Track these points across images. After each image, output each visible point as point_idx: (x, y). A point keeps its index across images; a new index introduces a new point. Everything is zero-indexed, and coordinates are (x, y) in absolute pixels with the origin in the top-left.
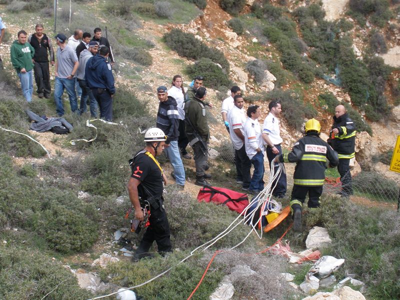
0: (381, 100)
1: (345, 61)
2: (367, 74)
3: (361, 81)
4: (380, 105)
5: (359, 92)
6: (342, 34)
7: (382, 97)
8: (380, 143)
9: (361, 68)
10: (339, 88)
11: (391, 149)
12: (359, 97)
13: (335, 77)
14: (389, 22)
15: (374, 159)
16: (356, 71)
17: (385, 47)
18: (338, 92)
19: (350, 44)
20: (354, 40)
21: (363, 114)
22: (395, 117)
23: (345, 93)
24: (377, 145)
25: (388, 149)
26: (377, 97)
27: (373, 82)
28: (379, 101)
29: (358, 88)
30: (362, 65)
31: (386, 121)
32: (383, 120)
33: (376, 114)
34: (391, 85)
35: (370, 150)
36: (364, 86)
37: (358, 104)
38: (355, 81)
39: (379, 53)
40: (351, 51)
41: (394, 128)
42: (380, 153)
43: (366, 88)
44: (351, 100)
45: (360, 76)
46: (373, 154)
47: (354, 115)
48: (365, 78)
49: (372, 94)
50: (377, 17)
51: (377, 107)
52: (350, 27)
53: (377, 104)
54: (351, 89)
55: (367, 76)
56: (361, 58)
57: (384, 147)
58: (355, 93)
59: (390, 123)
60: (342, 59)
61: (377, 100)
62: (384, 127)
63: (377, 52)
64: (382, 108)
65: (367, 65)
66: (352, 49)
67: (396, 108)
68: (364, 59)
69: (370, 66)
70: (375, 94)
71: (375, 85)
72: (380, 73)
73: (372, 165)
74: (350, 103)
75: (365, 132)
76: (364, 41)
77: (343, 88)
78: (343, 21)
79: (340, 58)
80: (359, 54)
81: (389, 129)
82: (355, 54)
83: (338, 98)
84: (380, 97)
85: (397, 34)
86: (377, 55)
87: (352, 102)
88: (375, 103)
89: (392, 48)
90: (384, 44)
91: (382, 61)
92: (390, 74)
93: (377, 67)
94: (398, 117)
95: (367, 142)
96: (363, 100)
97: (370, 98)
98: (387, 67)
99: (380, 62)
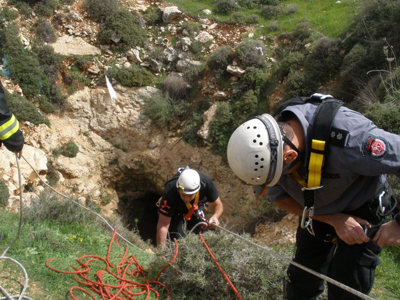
0: (55, 89)
1: (13, 50)
2: (38, 63)
3: (32, 71)
4: (54, 95)
5: (31, 83)
6: (7, 23)
7: (56, 87)
8: (60, 134)
9: (31, 57)
10: (9, 79)
11: (70, 140)
12: (31, 88)
13: (3, 68)
14: (56, 11)
15: (55, 153)
16: (26, 60)
17: (54, 36)
18: (8, 83)
19: (17, 33)
20: (20, 29)
21: (37, 105)
22: (71, 106)
23: (15, 84)
24: (57, 138)
25: (67, 140)
26: (51, 87)
27: (45, 71)
28: (53, 91)
29: (29, 78)
30: (32, 54)
31: (62, 112)
33: (51, 104)
34: (63, 74)
35: (49, 143)
36: (36, 76)
37: (31, 95)
38: (25, 71)
39: (47, 42)
40: (18, 40)
41: (71, 117)
42: (61, 145)
43: (38, 78)
44: (23, 91)
45: (31, 65)
46: (54, 148)
47: (29, 107)
48: (36, 67)
49: (45, 84)
50: (43, 6)
51: (51, 97)
52: (14, 16)
53: (51, 93)
54: (21, 80)
55: (37, 66)
56: (30, 47)
57: (63, 138)
58: (26, 84)
59: (66, 113)
60: (10, 49)
61: (51, 90)
62: (60, 118)
63: (45, 41)
64: (57, 98)
65: (37, 55)
66: (19, 38)
67: (71, 97)
68: (32, 48)
69: (40, 56)
70: (49, 84)
71: (47, 74)
72: (51, 62)
73: (54, 160)
74: (22, 95)
75: (44, 125)
76: (31, 30)
77: (12, 79)
78: (6, 10)
79: (7, 47)
80: (27, 43)
81: (65, 119)
82: (23, 43)
83: (9, 90)
84: (54, 86)
85: (64, 23)
86: (46, 44)
87: (24, 94)
88: (49, 93)
89: (60, 36)
90: (53, 33)
91: (52, 50)
92: (62, 63)
93: (48, 56)
94: (74, 106)
95: (48, 136)
96: (35, 90)
97: (43, 89)
98: (58, 55)
99: (50, 51)
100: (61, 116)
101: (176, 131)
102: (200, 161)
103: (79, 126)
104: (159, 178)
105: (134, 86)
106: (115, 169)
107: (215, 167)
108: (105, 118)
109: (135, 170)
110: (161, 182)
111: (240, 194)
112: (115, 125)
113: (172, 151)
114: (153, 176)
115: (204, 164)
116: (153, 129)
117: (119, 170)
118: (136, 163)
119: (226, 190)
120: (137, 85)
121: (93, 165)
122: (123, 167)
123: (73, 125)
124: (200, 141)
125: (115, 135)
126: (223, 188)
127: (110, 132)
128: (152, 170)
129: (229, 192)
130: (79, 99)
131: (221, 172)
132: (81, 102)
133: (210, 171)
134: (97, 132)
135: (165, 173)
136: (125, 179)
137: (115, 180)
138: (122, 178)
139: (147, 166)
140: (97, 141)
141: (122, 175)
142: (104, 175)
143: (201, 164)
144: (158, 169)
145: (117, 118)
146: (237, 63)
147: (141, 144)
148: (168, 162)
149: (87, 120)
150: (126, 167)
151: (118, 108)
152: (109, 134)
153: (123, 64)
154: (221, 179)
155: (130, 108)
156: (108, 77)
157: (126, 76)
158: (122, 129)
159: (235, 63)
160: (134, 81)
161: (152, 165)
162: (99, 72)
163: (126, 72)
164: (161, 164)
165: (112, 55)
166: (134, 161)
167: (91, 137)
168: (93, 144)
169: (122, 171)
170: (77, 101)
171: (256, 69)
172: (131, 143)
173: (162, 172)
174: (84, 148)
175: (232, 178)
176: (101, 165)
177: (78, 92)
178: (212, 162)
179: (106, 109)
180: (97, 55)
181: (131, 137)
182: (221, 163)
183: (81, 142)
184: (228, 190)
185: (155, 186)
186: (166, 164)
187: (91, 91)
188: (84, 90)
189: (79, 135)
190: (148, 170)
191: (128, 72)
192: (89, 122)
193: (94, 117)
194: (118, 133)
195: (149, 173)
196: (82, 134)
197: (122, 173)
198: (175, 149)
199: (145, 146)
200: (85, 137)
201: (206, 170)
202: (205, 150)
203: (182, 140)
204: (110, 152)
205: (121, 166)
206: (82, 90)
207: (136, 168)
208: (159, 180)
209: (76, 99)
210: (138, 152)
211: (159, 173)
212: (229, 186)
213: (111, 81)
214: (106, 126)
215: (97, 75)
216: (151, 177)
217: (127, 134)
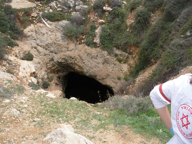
0: (16, 27)
2: (5, 14)
3: (3, 19)
4: (17, 30)
8: (23, 50)
11: (28, 52)
12: (4, 28)
22: (26, 35)
24: (22, 52)
26: (14, 26)
27: (9, 18)
29: (2, 23)
31: (21, 38)
32: (20, 38)
34: (19, 19)
36: (6, 21)
41: (26, 40)
43: (6, 22)
45: (2, 16)
48: (4, 17)
49: (11, 25)
51: (15, 32)
53: (15, 29)
58: (1, 26)
59: (23, 38)
62: (21, 41)
63: (6, 2)
64: (18, 32)
65: (3, 10)
67: (25, 30)
69: (5, 10)
70: (13, 25)
71: (11, 20)
72: (12, 13)
81: (24, 42)
87: (1, 32)
88: (14, 29)
92: (17, 13)
95: (20, 52)
96: (7, 29)
97: (10, 28)
98: (15, 9)
99: (10, 7)
100: (22, 41)
101: (81, 41)
102: (96, 55)
103: (31, 44)
104: (76, 65)
105: (57, 21)
106: (52, 63)
107: (105, 57)
108: (44, 39)
109: (63, 62)
110: (77, 67)
111: (119, 68)
112: (50, 41)
113: (81, 51)
114: (72, 65)
115: (99, 56)
116: (69, 41)
117: (54, 63)
118: (63, 59)
119: (112, 67)
120: (58, 20)
121: (41, 63)
122: (56, 62)
123: (28, 44)
124: (95, 45)
125: (50, 46)
126: (110, 66)
127: (47, 45)
128: (72, 61)
129: (113, 68)
130: (29, 31)
131: (108, 59)
132: (30, 32)
133: (102, 59)
134: (41, 46)
135: (79, 62)
136: (58, 67)
137: (53, 69)
138: (57, 67)
139: (68, 60)
140: (42, 50)
141: (56, 66)
142: (48, 67)
143: (97, 56)
144: (75, 61)
145: (50, 38)
146: (108, 5)
147: (64, 49)
148: (80, 57)
149: (35, 41)
150: (58, 61)
151: (50, 33)
152: (46, 46)
153: (49, 10)
154: (108, 62)
155: (56, 32)
156: (42, 18)
157: (52, 16)
158: (53, 43)
159: (107, 5)
160: (56, 19)
161: (71, 59)
162: (37, 16)
163: (51, 15)
164: (76, 58)
165: (42, 7)
166: (62, 58)
167: (38, 49)
168: (39, 52)
169: (56, 63)
170: (29, 32)
171: (118, 8)
172: (59, 49)
173: (77, 62)
174: (36, 55)
175: (114, 61)
176: (45, 62)
177: (28, 27)
178: (103, 55)
179: (44, 34)
180: (35, 7)
181: (58, 46)
182: (108, 55)
183: (33, 52)
184: (113, 67)
185: (74, 69)
186: (79, 58)
187: (34, 26)
188: (31, 26)
189: (32, 48)
190: (70, 62)
191: (52, 14)
192: (36, 42)
193: (38, 39)
194: (52, 45)
195: (70, 63)
196: (33, 48)
197: (56, 65)
198: (83, 50)
199: (66, 50)
200: (35, 50)
201: (100, 59)
202: (98, 49)
203: (85, 45)
204: (49, 55)
205: (55, 61)
206: (29, 26)
207: (63, 61)
208: (76, 66)
209: (28, 31)
210: (63, 53)
211: (76, 63)
212: (113, 65)
213: (44, 20)
214: (45, 42)
215: (36, 17)
216: (71, 65)
217: (56, 45)
